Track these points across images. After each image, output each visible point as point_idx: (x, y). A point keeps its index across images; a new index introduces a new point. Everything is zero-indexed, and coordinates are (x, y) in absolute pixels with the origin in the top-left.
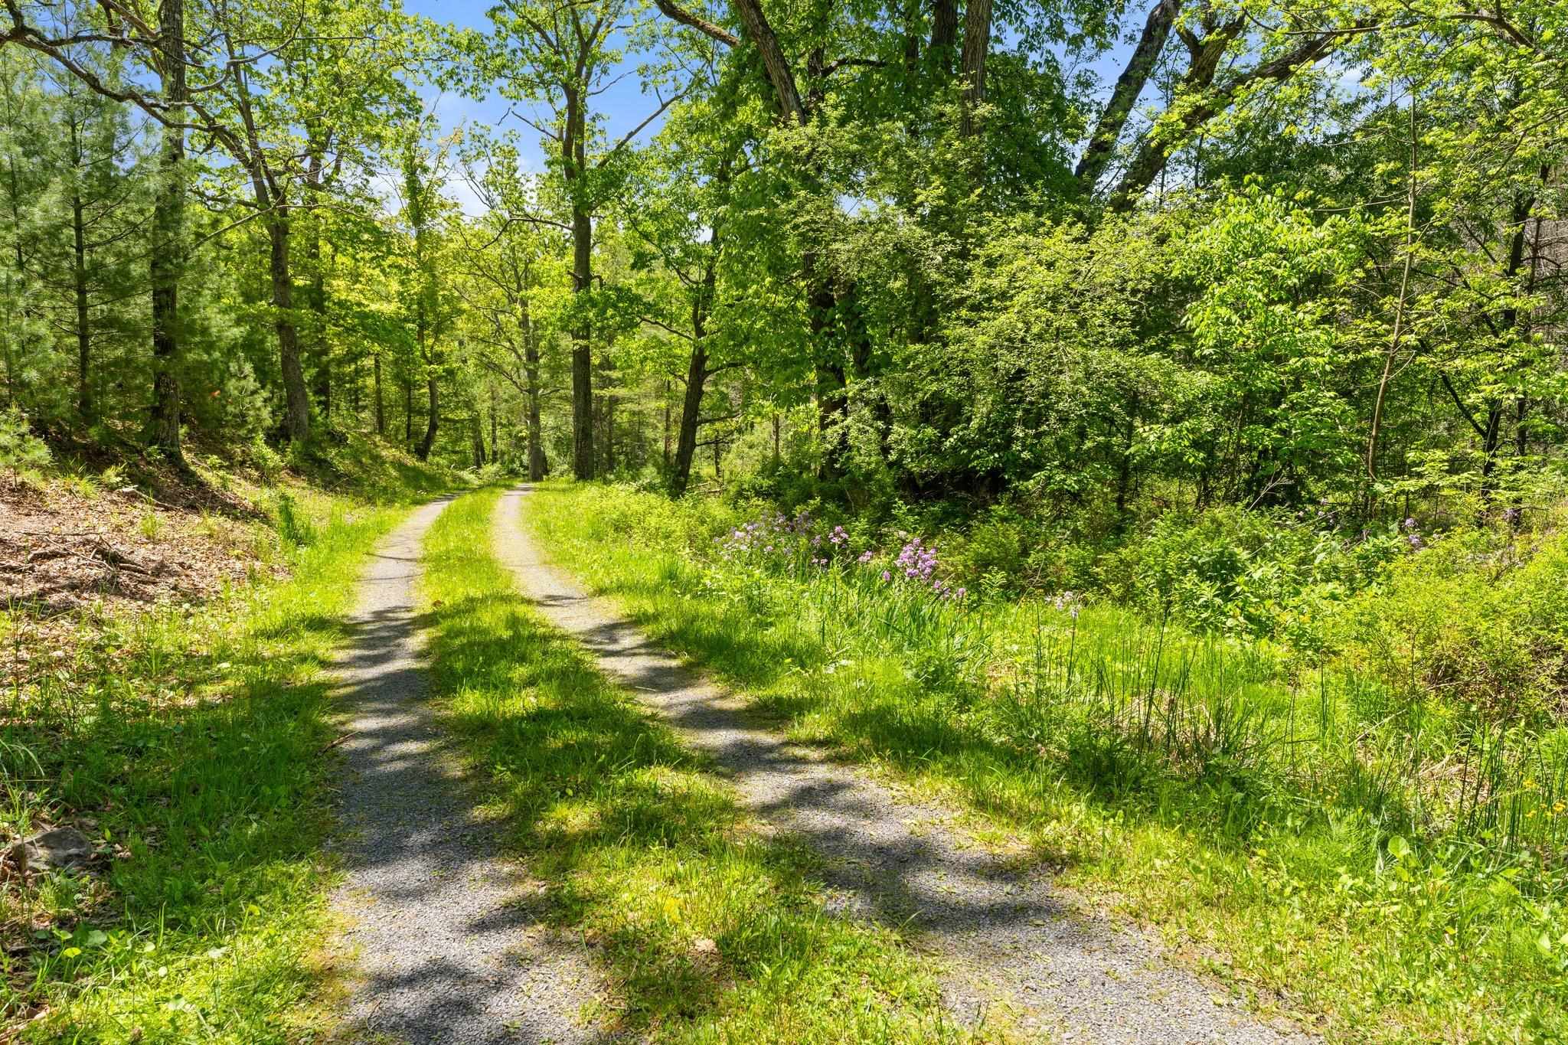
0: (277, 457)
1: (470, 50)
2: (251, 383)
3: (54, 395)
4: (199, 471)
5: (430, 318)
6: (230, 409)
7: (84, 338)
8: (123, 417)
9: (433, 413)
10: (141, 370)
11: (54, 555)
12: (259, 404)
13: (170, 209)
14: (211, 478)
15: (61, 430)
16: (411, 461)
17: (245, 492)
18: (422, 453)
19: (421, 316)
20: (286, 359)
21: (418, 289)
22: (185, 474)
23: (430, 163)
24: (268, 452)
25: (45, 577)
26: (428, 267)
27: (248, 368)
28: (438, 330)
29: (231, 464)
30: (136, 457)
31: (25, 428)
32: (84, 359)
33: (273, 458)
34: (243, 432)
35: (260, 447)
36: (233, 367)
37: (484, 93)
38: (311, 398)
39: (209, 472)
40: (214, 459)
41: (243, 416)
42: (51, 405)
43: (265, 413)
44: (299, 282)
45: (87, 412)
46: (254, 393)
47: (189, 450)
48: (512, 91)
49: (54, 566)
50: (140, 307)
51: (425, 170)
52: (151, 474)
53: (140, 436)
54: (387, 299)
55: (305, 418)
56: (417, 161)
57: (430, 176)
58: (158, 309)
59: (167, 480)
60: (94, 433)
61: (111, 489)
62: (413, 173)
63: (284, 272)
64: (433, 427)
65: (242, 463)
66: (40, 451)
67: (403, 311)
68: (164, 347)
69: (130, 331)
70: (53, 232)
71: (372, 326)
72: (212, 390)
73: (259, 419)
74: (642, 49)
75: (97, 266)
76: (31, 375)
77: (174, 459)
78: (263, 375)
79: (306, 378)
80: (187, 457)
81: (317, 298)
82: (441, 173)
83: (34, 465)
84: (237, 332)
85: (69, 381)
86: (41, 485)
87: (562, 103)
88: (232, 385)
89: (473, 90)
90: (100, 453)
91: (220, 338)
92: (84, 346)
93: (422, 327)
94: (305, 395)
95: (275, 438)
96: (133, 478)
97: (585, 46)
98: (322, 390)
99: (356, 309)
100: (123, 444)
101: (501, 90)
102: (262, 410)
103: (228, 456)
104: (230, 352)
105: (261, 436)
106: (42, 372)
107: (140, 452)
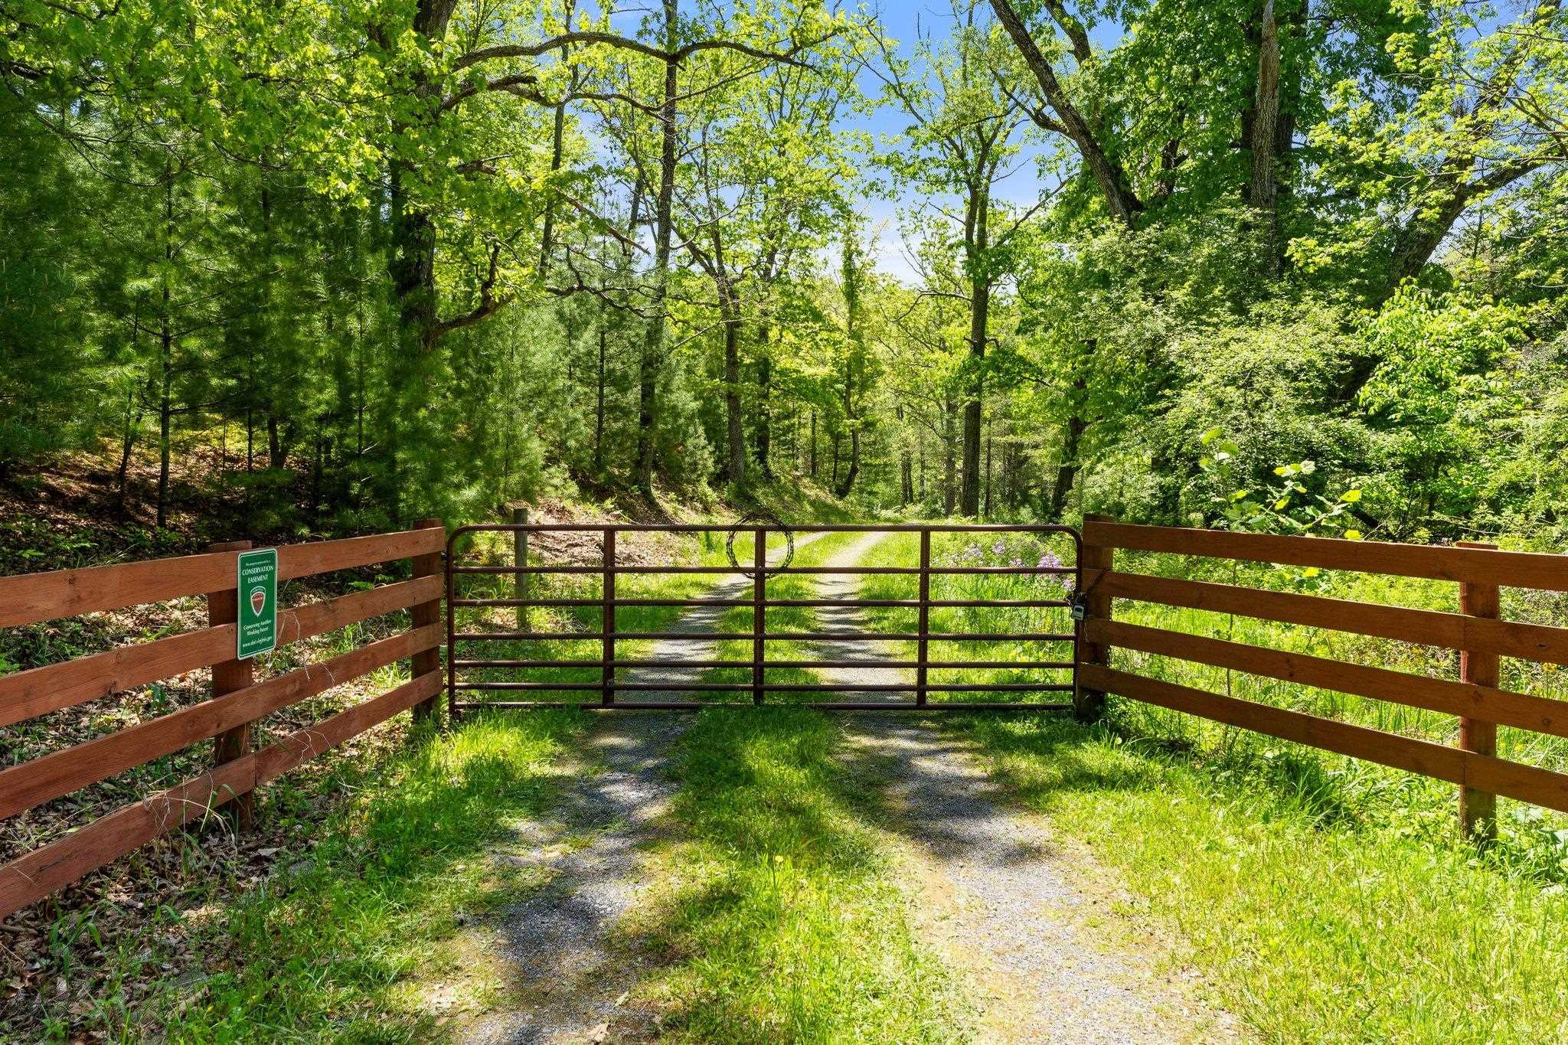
0: (715, 495)
1: (888, 162)
2: (703, 441)
3: (583, 454)
4: (661, 502)
5: (856, 378)
6: (687, 459)
7: (600, 416)
8: (620, 466)
9: (854, 458)
10: (630, 436)
11: (577, 545)
12: (706, 456)
13: (654, 333)
14: (668, 507)
15: (584, 476)
16: (830, 499)
17: (690, 517)
18: (842, 493)
19: (849, 377)
20: (732, 421)
21: (847, 354)
22: (652, 504)
23: (864, 247)
24: (709, 490)
25: (573, 556)
26: (855, 335)
27: (701, 430)
28: (864, 387)
29: (684, 499)
30: (624, 493)
31: (567, 475)
32: (600, 429)
33: (712, 495)
34: (694, 476)
35: (704, 487)
36: (691, 429)
37: (901, 194)
38: (749, 449)
39: (667, 503)
40: (672, 495)
41: (696, 464)
42: (580, 460)
43: (710, 463)
44: (747, 361)
45: (599, 465)
46: (704, 448)
47: (657, 488)
48: (926, 188)
49: (576, 551)
50: (634, 395)
51: (860, 254)
52: (631, 504)
53: (628, 479)
54: (823, 363)
55: (741, 465)
56: (853, 247)
57: (864, 258)
58: (644, 396)
59: (641, 508)
60: (602, 476)
61: (608, 512)
62: (850, 258)
63: (734, 355)
64: (854, 471)
65: (692, 499)
66: (573, 489)
67: (835, 374)
68: (646, 421)
69: (626, 413)
70: (589, 353)
71: (805, 389)
72: (676, 446)
73: (705, 466)
74: (1039, 141)
75: (612, 371)
76: (572, 443)
77: (646, 494)
78: (712, 434)
79: (746, 434)
80: (655, 493)
81: (764, 369)
82: (873, 255)
83: (570, 497)
84: (695, 405)
85: (590, 447)
86: (572, 509)
87: (967, 194)
88: (690, 442)
89: (892, 193)
90: (604, 491)
91: (683, 410)
92: (600, 422)
93: (850, 385)
94: (743, 448)
95: (716, 481)
96: (620, 506)
97: (986, 145)
98: (763, 442)
99: (794, 375)
100: (618, 485)
101: (917, 188)
102: (707, 459)
103: (682, 493)
104: (690, 419)
105: (705, 479)
106: (577, 441)
107: (626, 490)
